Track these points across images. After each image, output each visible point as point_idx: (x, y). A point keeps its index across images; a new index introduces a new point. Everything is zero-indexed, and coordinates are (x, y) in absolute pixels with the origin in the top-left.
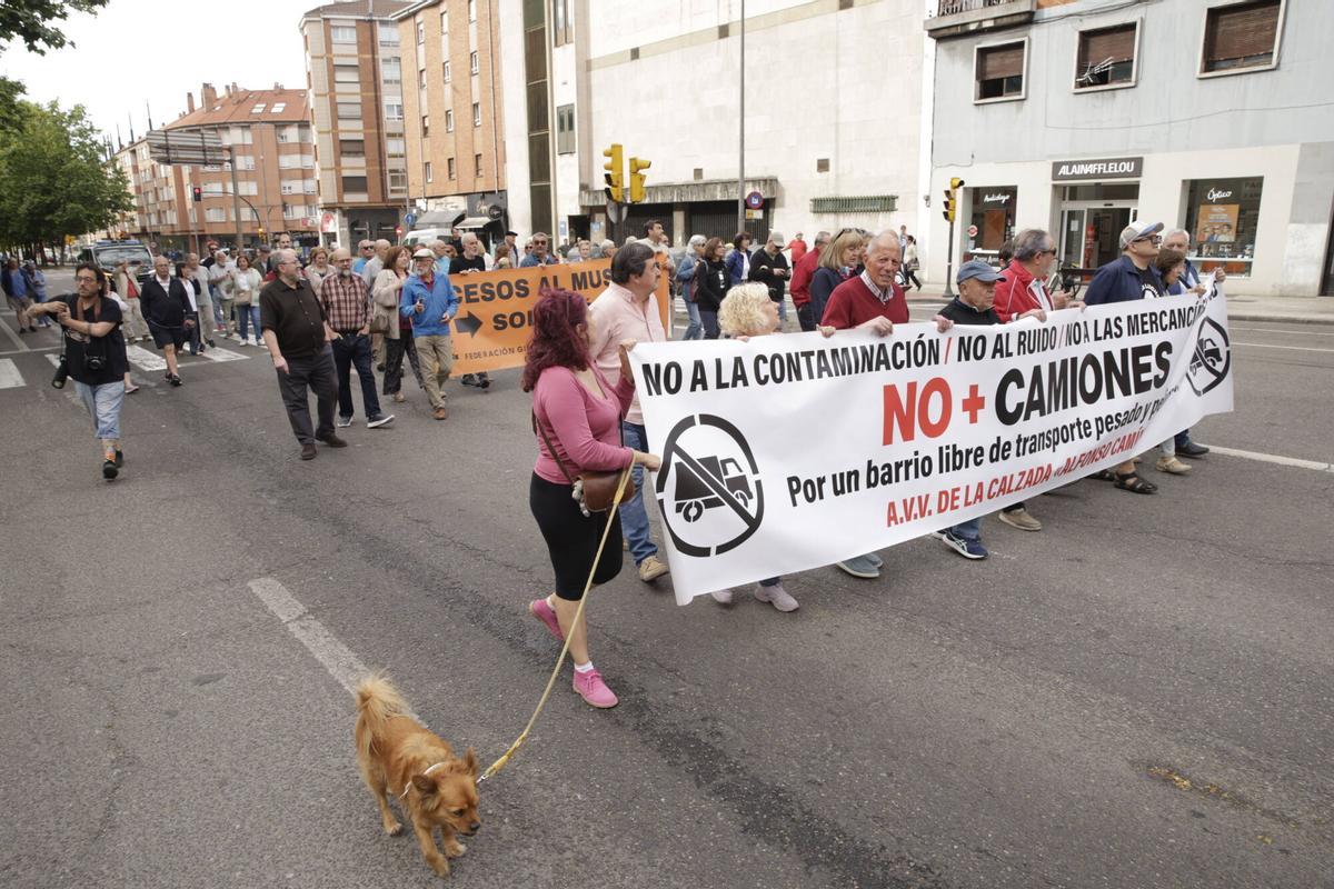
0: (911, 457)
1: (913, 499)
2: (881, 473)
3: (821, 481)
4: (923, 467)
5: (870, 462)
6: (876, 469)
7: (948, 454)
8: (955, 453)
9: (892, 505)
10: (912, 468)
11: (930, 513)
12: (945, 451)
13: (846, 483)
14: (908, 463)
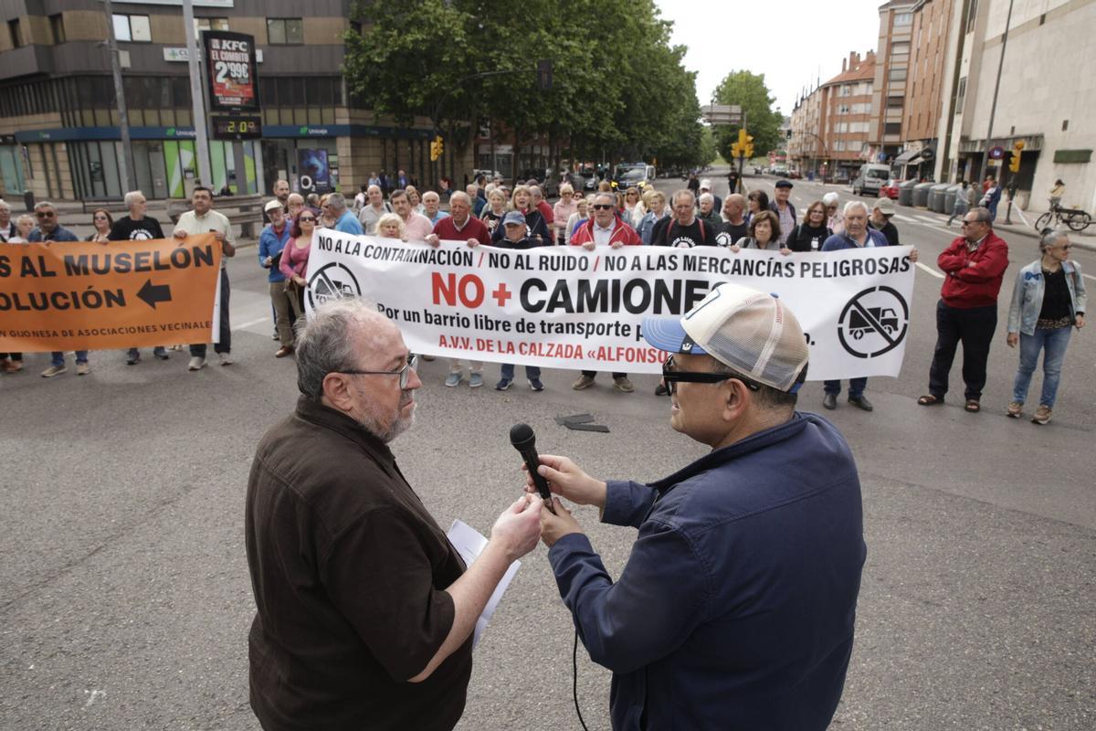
0: (454, 315)
1: (457, 338)
2: (434, 318)
3: (397, 311)
4: (464, 323)
5: (426, 311)
6: (430, 315)
7: (481, 320)
8: (487, 321)
9: (442, 337)
10: (455, 321)
11: (471, 348)
12: (479, 318)
13: (411, 316)
14: (452, 318)
